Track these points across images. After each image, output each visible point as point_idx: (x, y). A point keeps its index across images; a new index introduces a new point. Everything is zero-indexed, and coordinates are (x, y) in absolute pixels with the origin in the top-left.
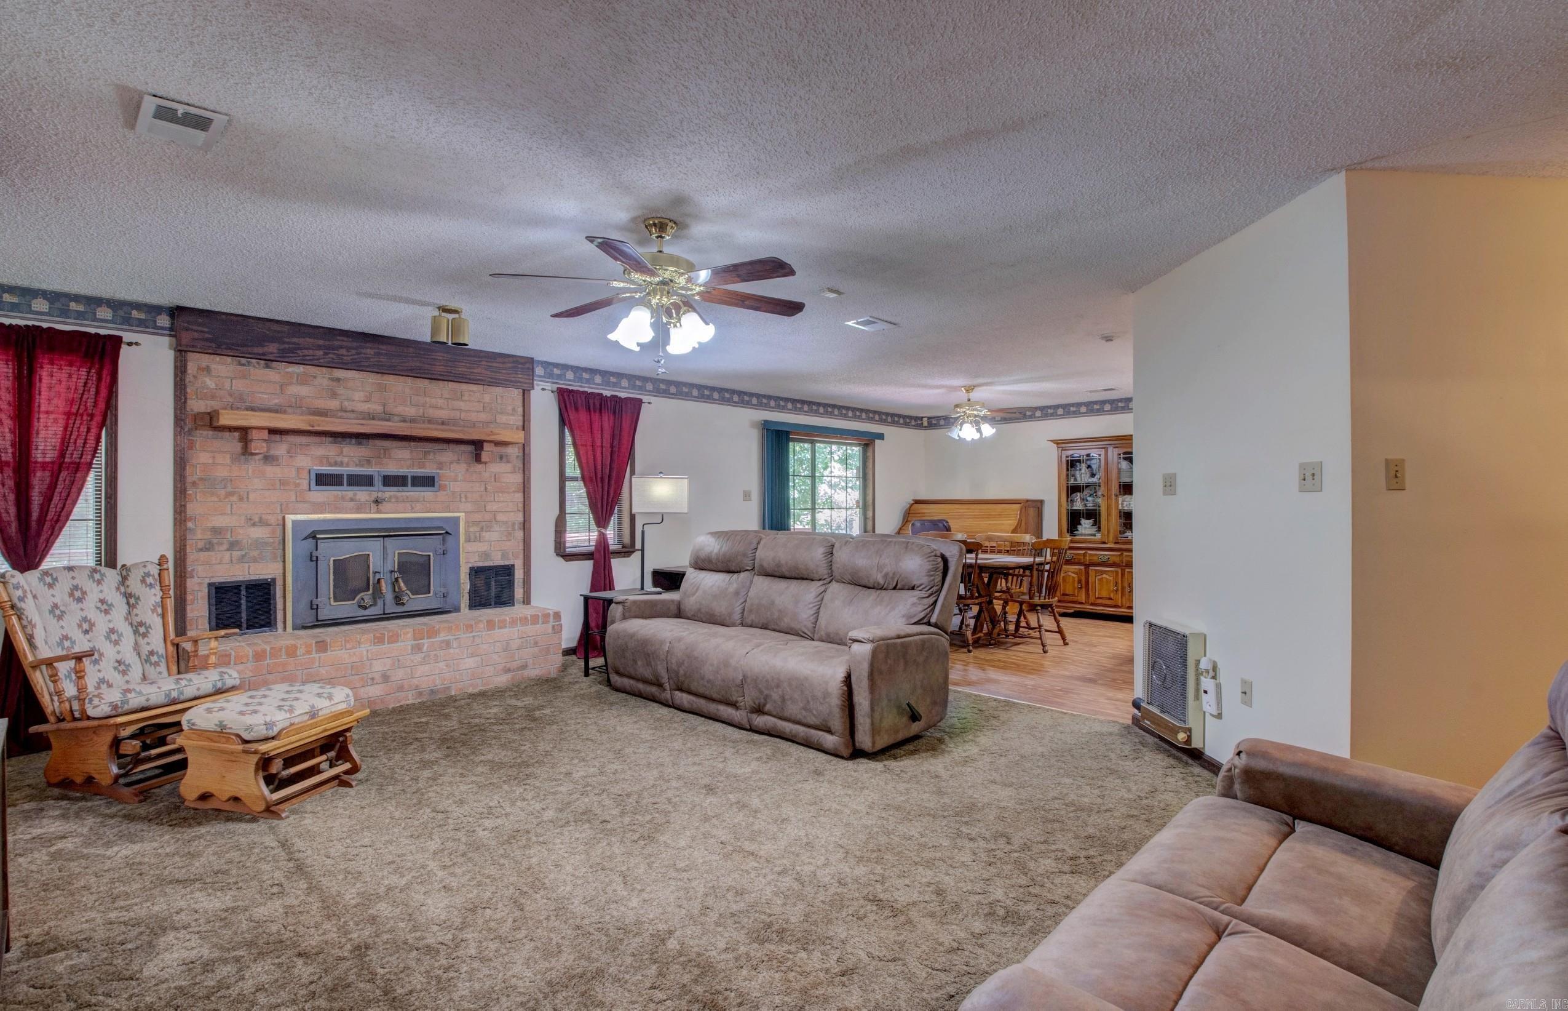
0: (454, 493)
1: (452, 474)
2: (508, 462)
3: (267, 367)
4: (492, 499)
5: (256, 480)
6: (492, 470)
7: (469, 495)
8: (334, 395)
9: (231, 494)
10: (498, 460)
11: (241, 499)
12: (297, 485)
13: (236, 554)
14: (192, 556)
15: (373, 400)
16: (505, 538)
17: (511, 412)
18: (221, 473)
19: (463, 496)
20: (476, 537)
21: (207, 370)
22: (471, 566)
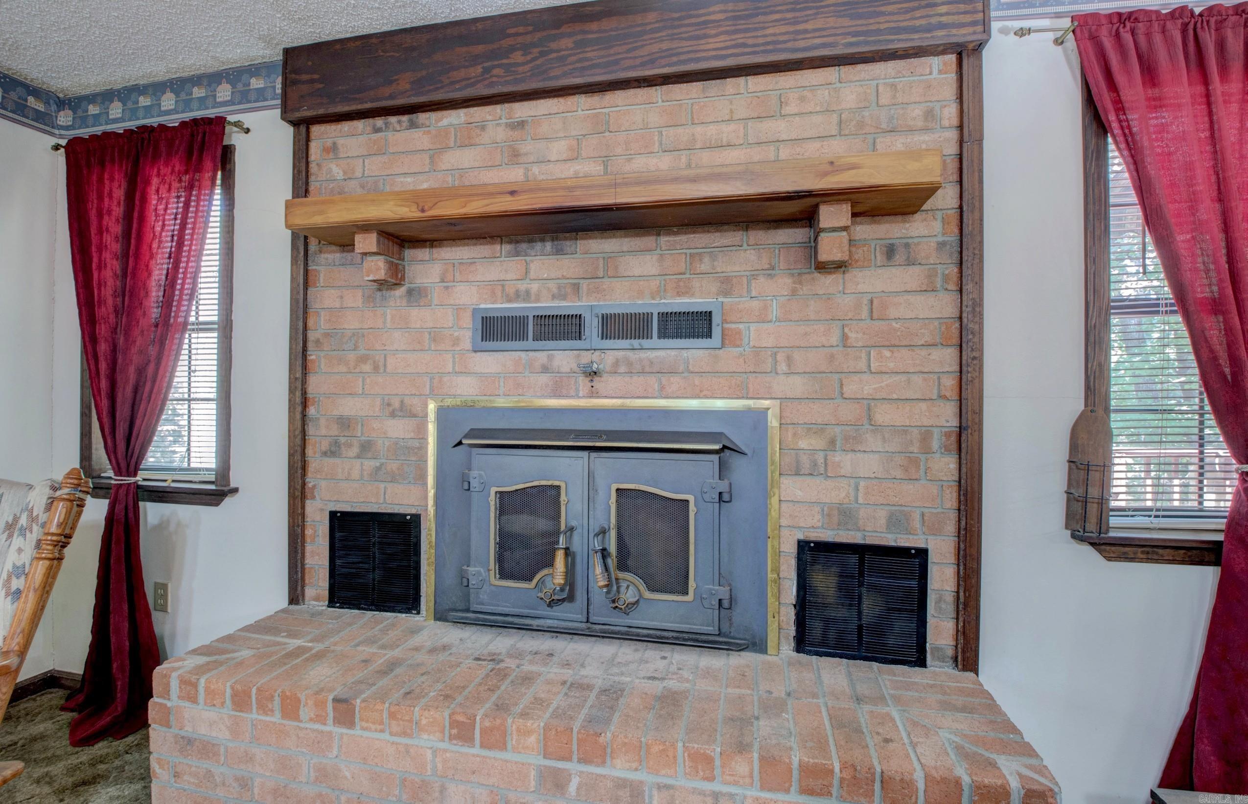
0: (757, 351)
1: (755, 304)
2: (910, 262)
3: (413, 125)
4: (862, 365)
5: (397, 334)
6: (862, 288)
7: (797, 356)
8: (515, 156)
9: (363, 359)
10: (880, 258)
11: (376, 368)
12: (456, 341)
13: (370, 464)
14: (315, 462)
15: (584, 154)
16: (899, 473)
17: (920, 124)
18: (351, 323)
19: (780, 357)
20: (815, 464)
21: (333, 149)
22: (801, 537)
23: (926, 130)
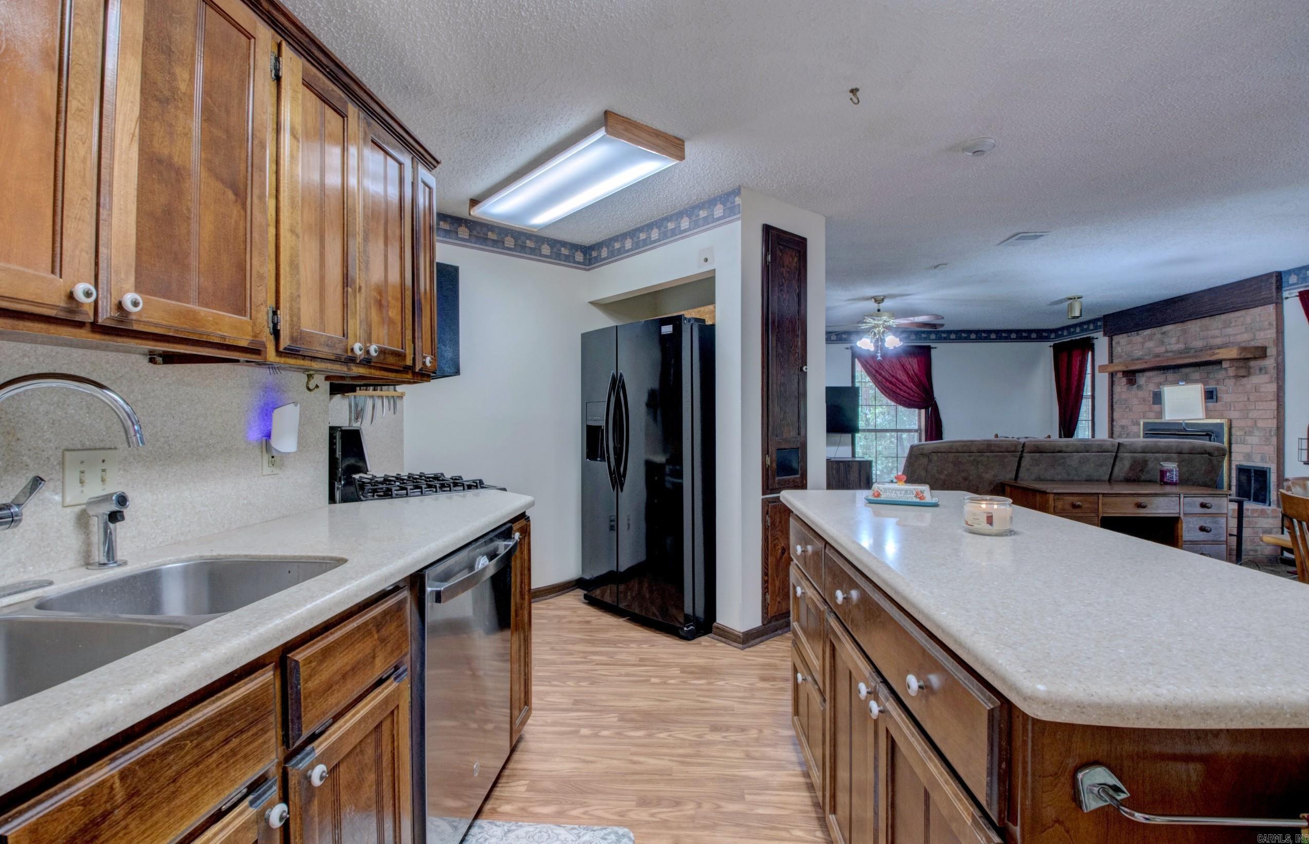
0: (1226, 403)
1: (1225, 388)
2: (1266, 373)
3: (1138, 334)
4: (1253, 407)
5: (1135, 399)
6: (1254, 382)
7: (1236, 405)
8: (1162, 343)
9: (1126, 407)
10: (1258, 372)
11: (1129, 410)
12: (1149, 401)
15: (1180, 341)
16: (1263, 443)
17: (1267, 327)
18: (1124, 396)
19: (1232, 405)
20: (1243, 440)
21: (1118, 343)
22: (1238, 463)
23: (1269, 329)
